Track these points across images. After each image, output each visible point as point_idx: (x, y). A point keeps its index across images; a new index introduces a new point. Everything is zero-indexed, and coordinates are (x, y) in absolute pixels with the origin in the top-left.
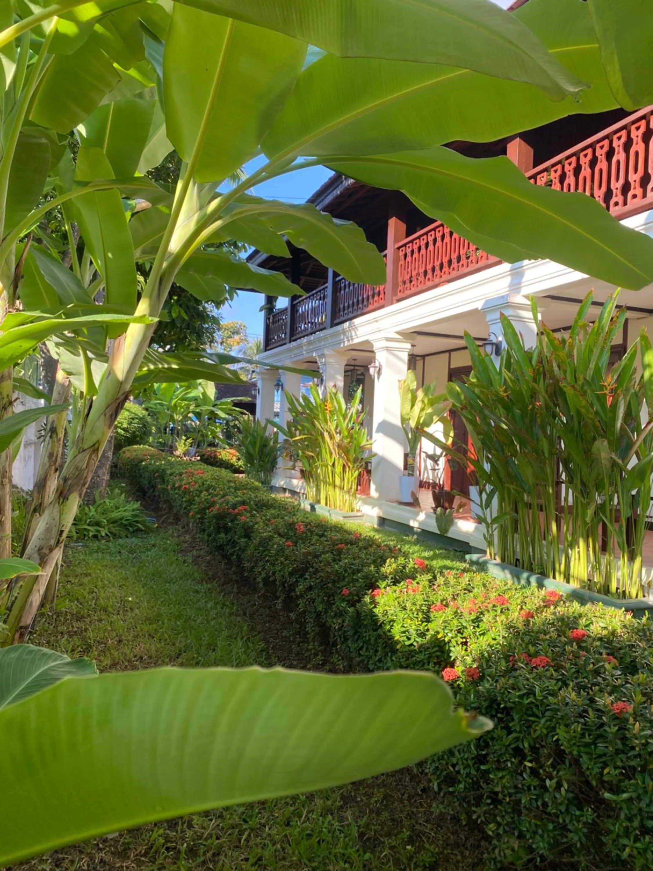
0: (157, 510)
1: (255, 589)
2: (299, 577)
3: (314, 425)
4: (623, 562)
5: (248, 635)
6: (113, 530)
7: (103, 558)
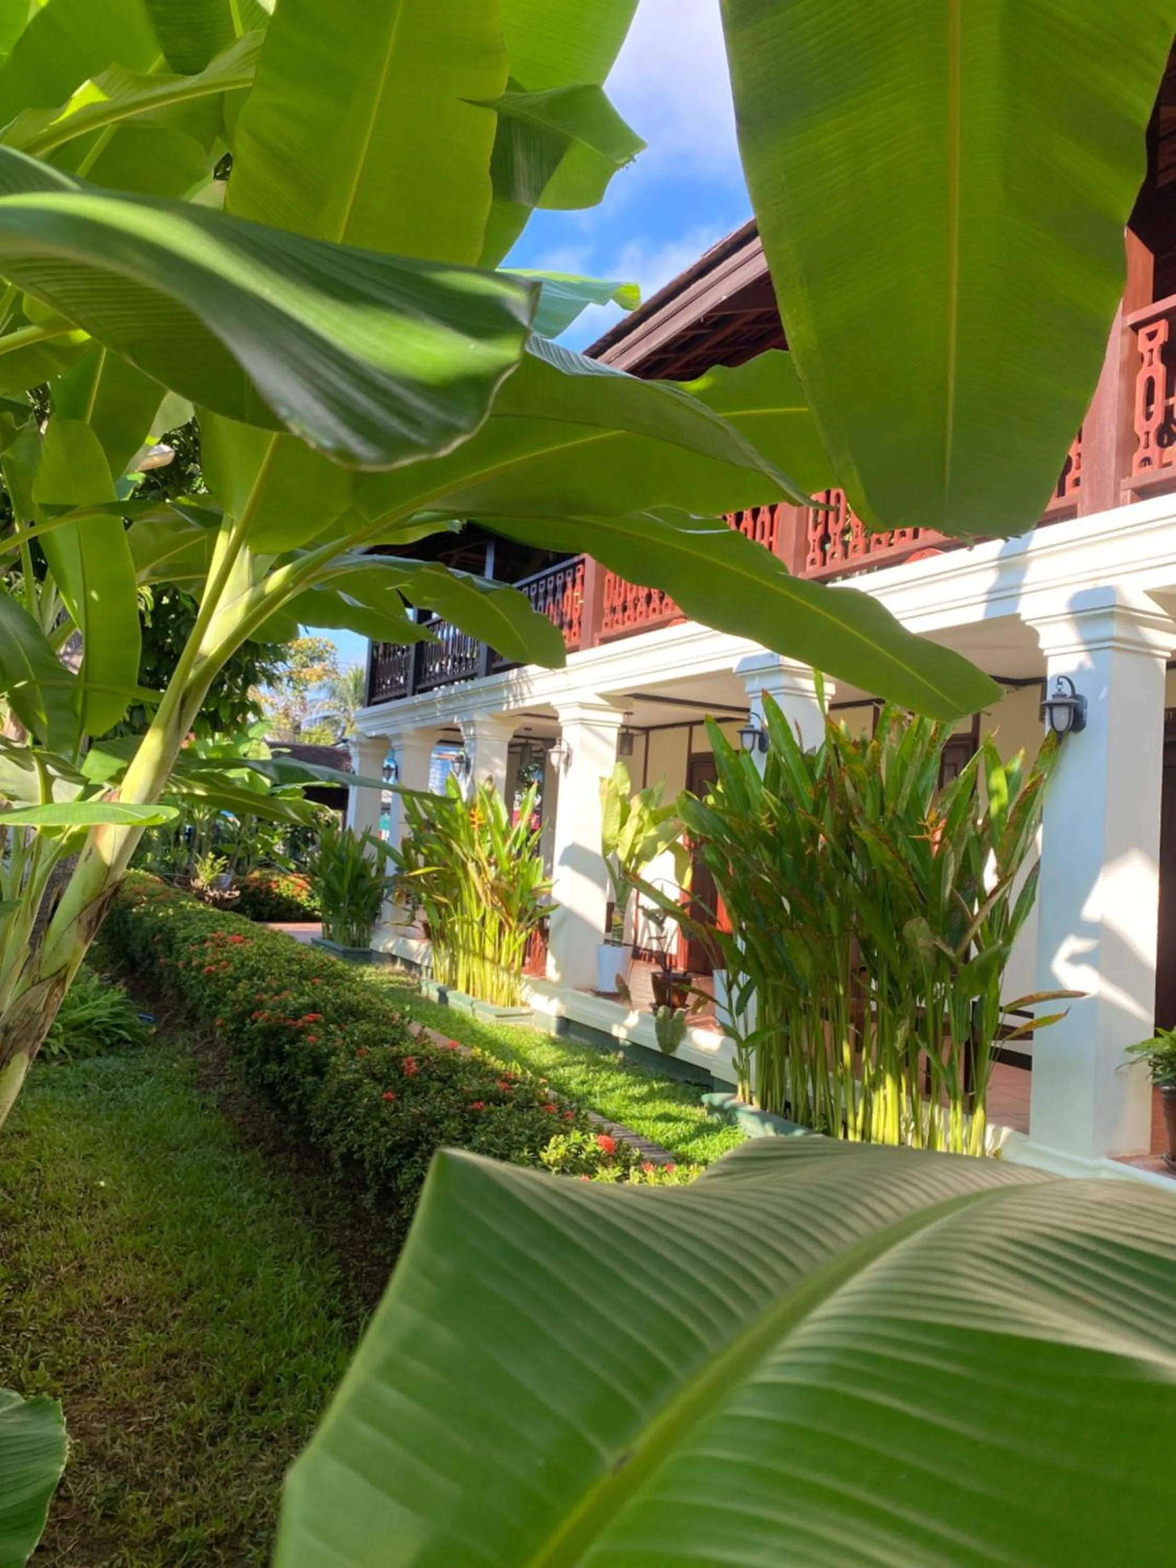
0: (155, 996)
1: (328, 1167)
2: (404, 1158)
3: (450, 849)
4: (956, 1114)
5: (312, 1253)
6: (74, 1043)
7: (54, 1100)
